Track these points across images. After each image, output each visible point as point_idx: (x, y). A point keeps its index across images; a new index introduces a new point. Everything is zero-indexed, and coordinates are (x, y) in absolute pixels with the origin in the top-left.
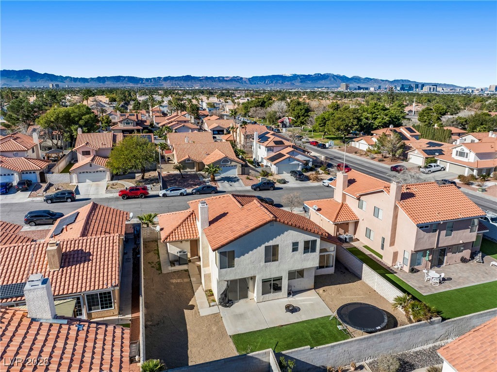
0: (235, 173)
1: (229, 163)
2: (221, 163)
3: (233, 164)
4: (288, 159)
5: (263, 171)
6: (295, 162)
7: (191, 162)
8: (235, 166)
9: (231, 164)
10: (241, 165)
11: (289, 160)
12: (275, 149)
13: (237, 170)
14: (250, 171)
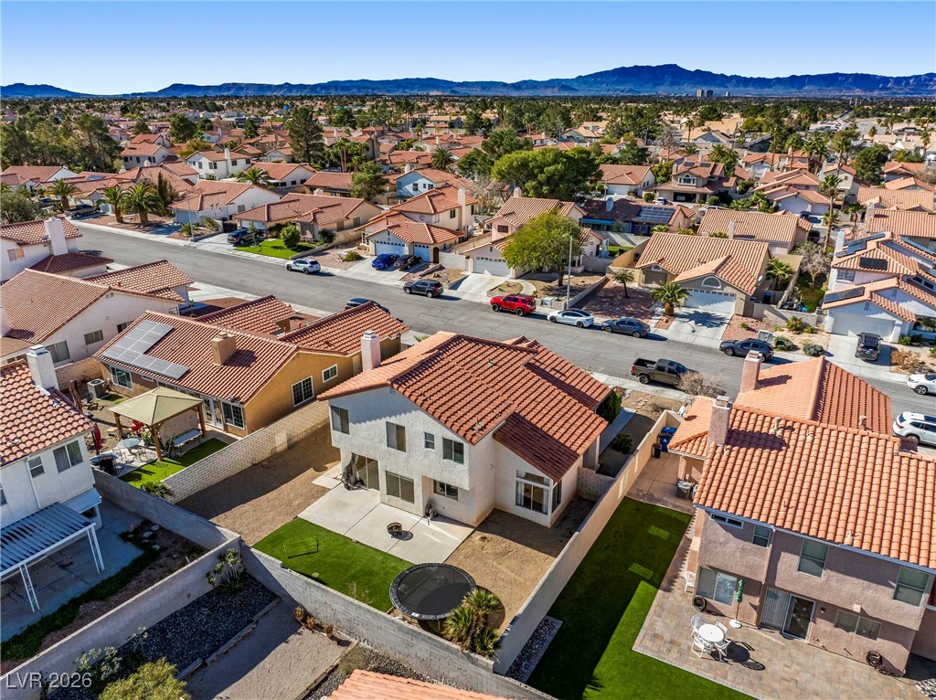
0: (728, 309)
1: (720, 287)
2: (703, 285)
3: (728, 290)
4: (864, 305)
5: (795, 319)
6: (884, 316)
7: (660, 271)
8: (732, 295)
9: (722, 289)
10: (744, 297)
11: (867, 309)
12: (859, 277)
13: (734, 304)
14: (766, 312)
